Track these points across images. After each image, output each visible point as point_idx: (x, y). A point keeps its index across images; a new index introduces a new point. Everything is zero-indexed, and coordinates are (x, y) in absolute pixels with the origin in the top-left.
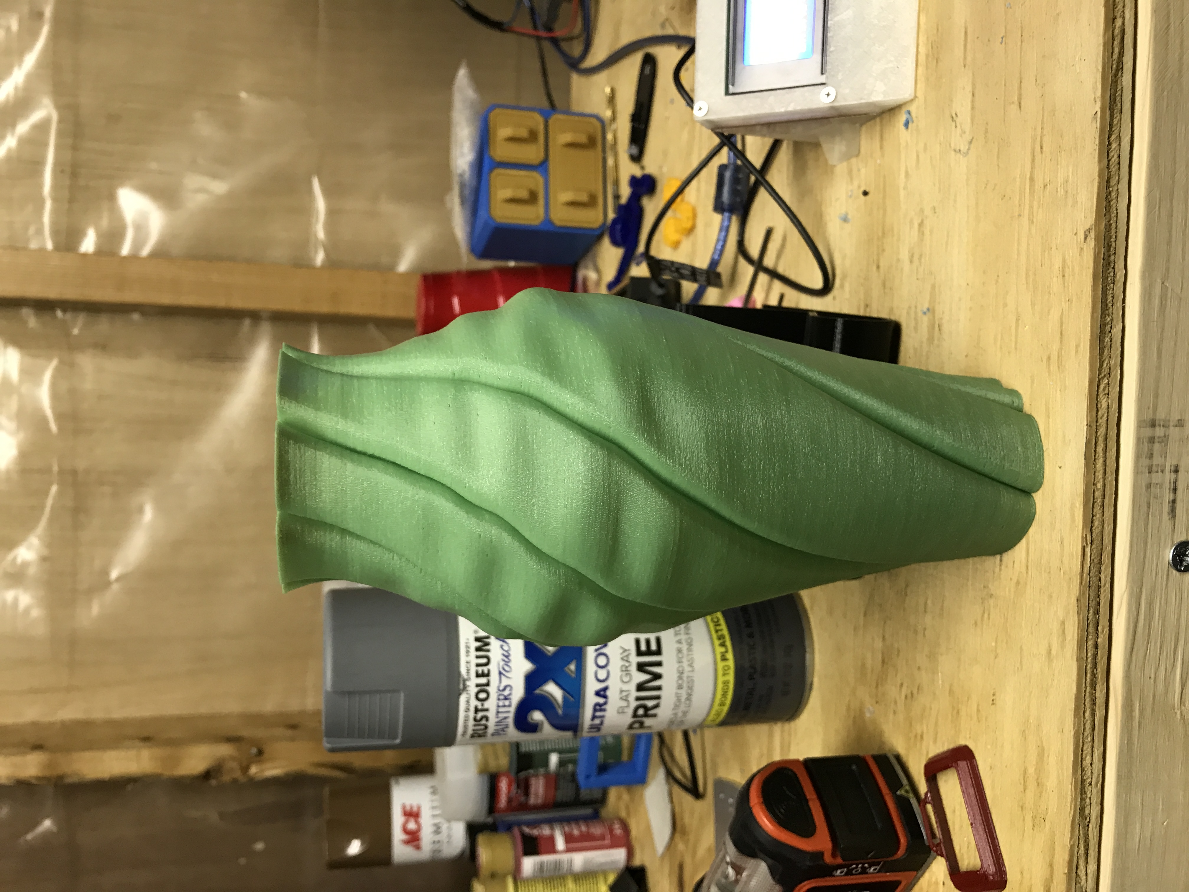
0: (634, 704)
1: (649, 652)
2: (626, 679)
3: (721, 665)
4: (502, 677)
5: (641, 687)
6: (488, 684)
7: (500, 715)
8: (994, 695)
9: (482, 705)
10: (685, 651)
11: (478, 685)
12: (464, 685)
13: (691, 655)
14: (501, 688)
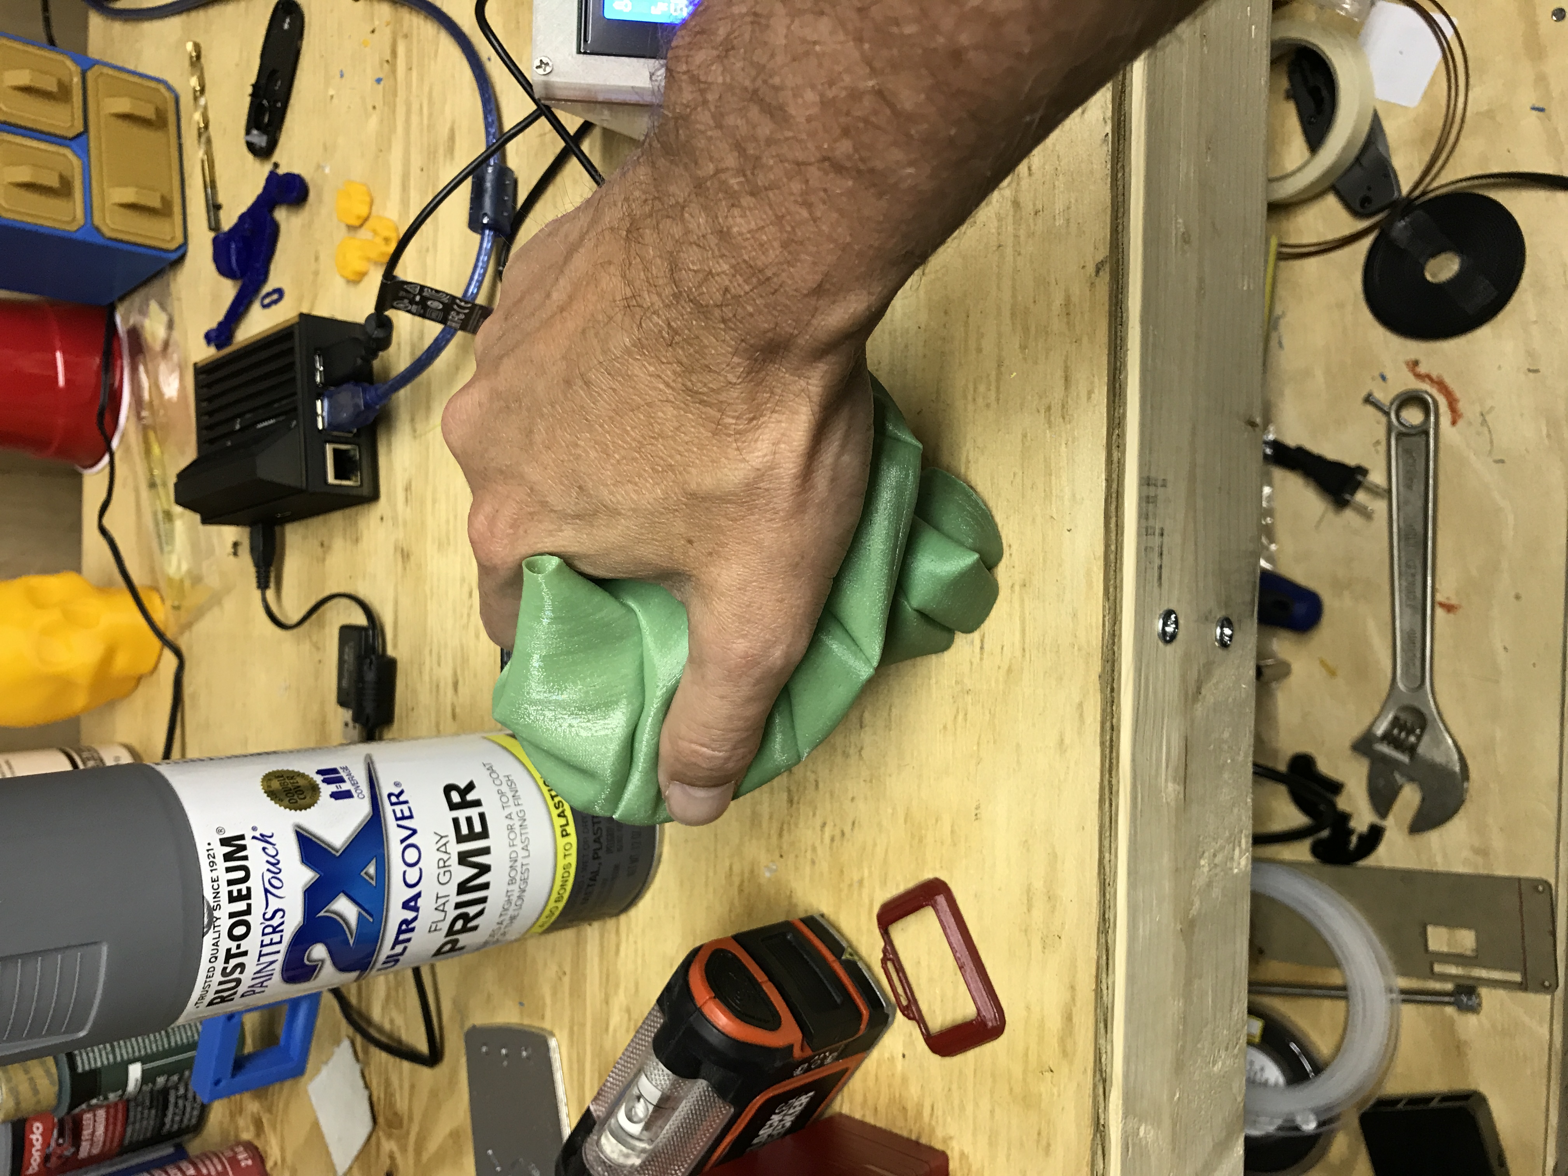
0: (452, 913)
1: (473, 836)
2: (443, 880)
3: (561, 842)
4: (269, 895)
5: (463, 888)
6: (248, 912)
7: (263, 959)
8: (977, 808)
9: (238, 947)
10: (517, 830)
11: (232, 915)
12: (211, 916)
13: (526, 833)
14: (268, 916)
